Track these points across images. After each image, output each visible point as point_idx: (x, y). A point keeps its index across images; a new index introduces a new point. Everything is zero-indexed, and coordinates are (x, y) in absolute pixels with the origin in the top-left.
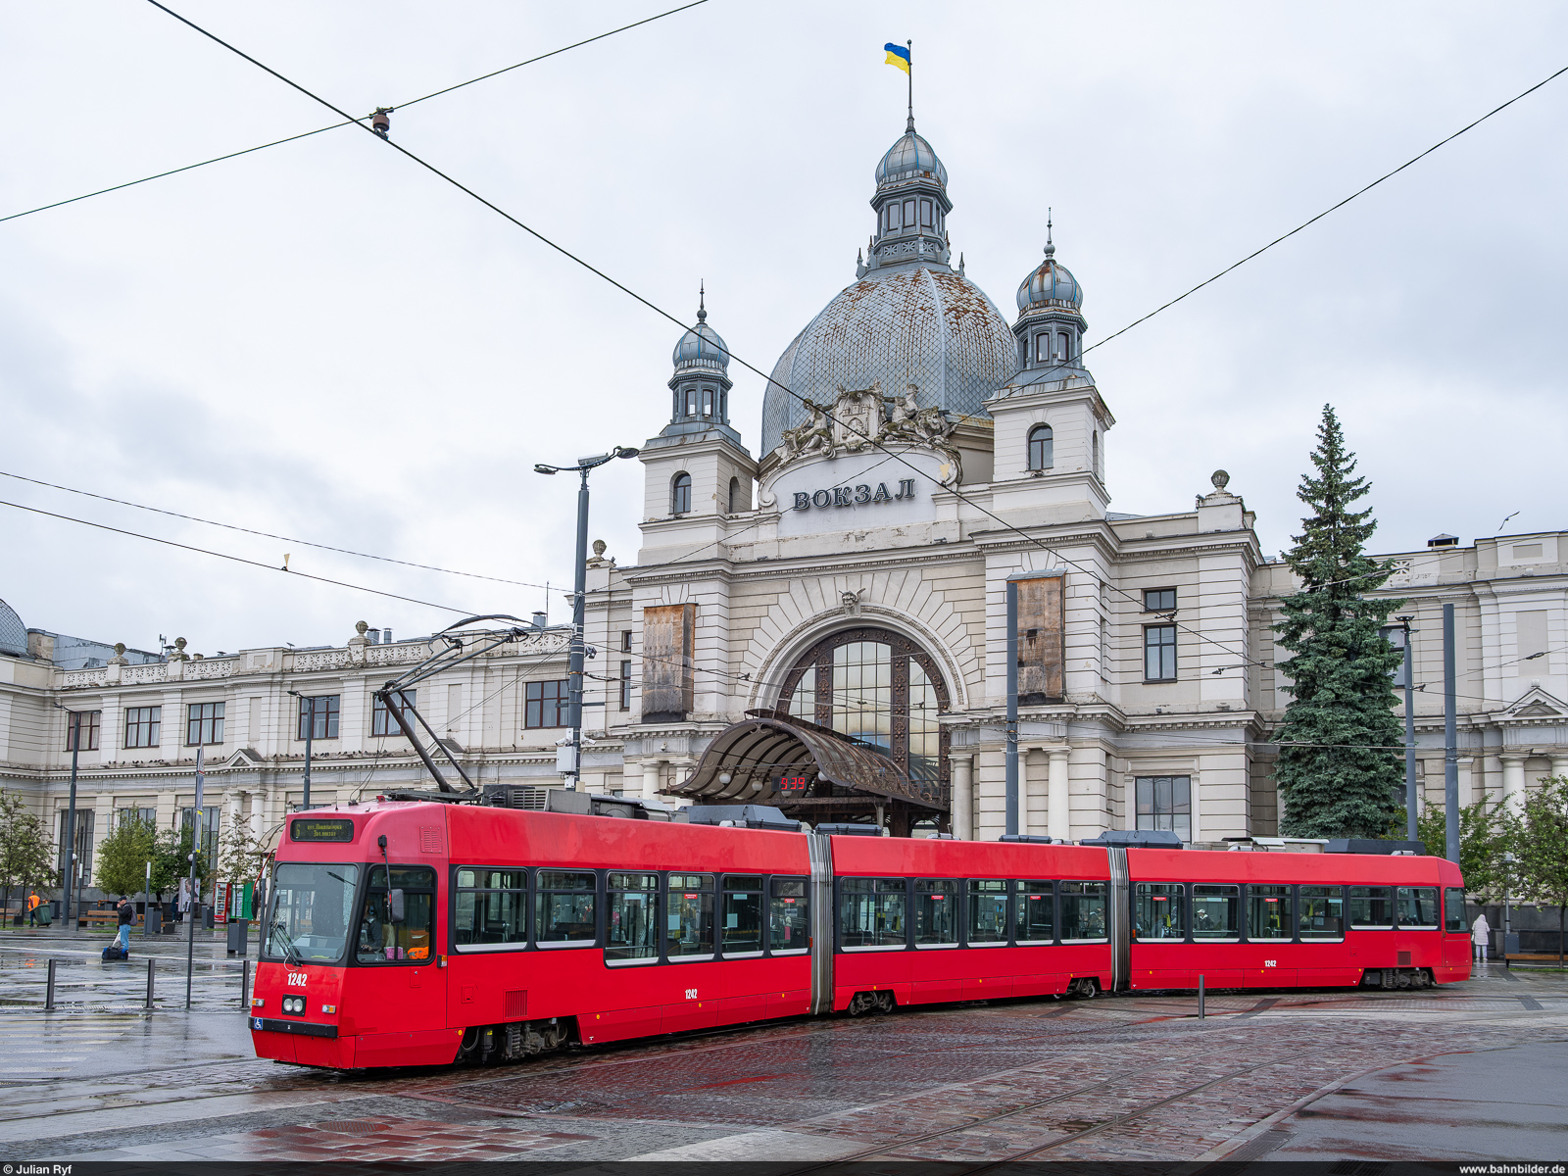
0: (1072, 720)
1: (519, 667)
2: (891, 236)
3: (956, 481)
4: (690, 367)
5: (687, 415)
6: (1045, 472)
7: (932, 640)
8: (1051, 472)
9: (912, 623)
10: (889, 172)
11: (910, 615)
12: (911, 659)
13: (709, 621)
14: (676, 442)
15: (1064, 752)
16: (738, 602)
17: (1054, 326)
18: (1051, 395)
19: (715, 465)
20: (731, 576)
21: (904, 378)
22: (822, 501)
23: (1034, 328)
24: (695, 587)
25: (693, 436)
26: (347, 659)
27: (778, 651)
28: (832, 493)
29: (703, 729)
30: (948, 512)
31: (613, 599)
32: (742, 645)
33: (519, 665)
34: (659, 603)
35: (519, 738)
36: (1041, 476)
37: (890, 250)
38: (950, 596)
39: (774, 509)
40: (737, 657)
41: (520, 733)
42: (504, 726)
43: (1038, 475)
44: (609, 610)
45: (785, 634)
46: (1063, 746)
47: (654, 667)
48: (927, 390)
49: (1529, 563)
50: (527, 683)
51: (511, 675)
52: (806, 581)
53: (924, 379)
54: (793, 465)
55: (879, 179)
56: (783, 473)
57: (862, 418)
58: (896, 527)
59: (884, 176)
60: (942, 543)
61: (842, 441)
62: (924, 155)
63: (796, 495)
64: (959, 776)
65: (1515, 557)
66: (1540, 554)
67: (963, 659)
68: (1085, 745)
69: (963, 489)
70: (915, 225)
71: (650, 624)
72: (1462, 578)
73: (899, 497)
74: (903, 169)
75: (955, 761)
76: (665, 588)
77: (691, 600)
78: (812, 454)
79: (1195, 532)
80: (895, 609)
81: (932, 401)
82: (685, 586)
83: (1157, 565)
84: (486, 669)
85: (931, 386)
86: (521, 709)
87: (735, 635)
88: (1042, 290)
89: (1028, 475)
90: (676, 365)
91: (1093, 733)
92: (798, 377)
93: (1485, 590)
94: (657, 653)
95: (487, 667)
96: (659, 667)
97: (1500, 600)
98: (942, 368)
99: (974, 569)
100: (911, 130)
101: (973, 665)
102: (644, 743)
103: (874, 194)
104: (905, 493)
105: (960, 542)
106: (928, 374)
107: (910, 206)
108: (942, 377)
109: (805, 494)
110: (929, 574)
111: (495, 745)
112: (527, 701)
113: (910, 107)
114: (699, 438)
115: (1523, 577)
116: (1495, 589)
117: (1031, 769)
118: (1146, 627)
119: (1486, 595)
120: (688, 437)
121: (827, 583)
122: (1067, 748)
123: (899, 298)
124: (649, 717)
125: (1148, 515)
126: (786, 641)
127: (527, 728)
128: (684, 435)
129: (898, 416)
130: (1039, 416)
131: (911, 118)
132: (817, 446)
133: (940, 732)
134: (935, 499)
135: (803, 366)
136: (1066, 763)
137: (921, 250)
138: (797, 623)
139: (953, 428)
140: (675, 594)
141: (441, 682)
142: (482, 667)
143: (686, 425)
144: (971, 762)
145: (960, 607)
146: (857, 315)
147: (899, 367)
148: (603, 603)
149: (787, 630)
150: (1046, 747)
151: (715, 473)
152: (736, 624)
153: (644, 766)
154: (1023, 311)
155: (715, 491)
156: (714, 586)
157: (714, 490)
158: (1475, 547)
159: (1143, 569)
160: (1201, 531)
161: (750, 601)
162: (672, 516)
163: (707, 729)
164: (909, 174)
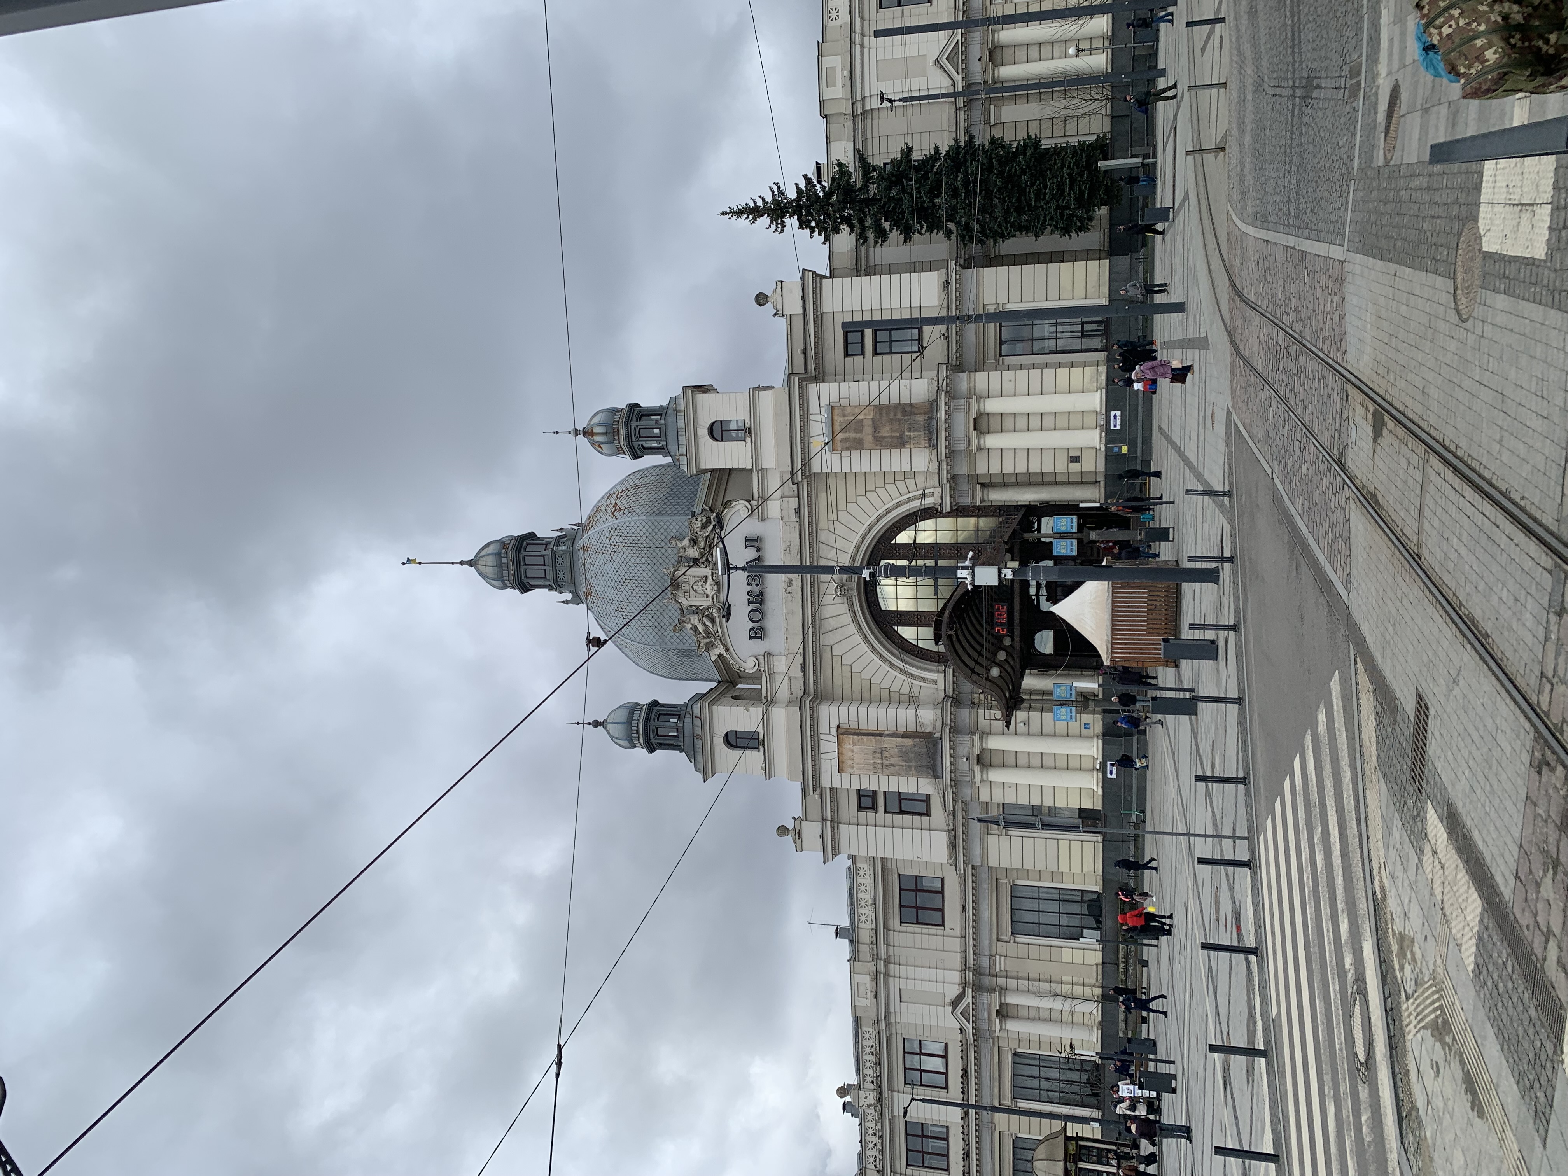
0: (951, 395)
1: (886, 928)
2: (550, 576)
3: (749, 502)
4: (638, 732)
5: (677, 736)
6: (747, 426)
7: (878, 521)
8: (747, 421)
9: (863, 538)
10: (501, 578)
11: (856, 539)
12: (893, 542)
13: (853, 717)
14: (699, 743)
15: (978, 401)
16: (837, 692)
17: (634, 423)
18: (687, 422)
19: (721, 708)
20: (815, 697)
21: (663, 551)
22: (758, 615)
23: (634, 439)
24: (824, 728)
25: (696, 728)
26: (871, 1111)
27: (881, 656)
28: (752, 607)
29: (949, 722)
30: (774, 508)
31: (829, 818)
32: (875, 689)
33: (884, 928)
34: (835, 762)
35: (952, 933)
36: (750, 429)
37: (561, 575)
38: (842, 506)
39: (761, 658)
40: (885, 694)
41: (948, 931)
42: (940, 947)
43: (748, 431)
44: (839, 823)
45: (867, 649)
46: (974, 400)
47: (892, 765)
48: (674, 531)
49: (840, 75)
50: (901, 922)
51: (894, 937)
52: (823, 631)
53: (666, 534)
54: (725, 639)
55: (505, 587)
56: (732, 650)
57: (692, 580)
58: (783, 552)
59: (503, 581)
60: (798, 512)
61: (710, 599)
62: (490, 550)
63: (751, 638)
64: (997, 497)
65: (835, 86)
66: (834, 69)
67: (894, 494)
68: (972, 385)
69: (756, 496)
70: (544, 556)
71: (853, 768)
72: (850, 124)
73: (758, 550)
74: (500, 566)
75: (982, 501)
76: (823, 756)
77: (834, 732)
78: (718, 624)
79: (802, 316)
80: (850, 552)
81: (683, 527)
82: (822, 737)
83: (826, 346)
84: (887, 962)
85: (672, 527)
86: (925, 929)
87: (866, 695)
88: (605, 434)
89: (748, 440)
90: (635, 746)
91: (963, 380)
92: (654, 640)
93: (859, 105)
94: (880, 761)
95: (885, 961)
96: (892, 761)
97: (867, 94)
98: (659, 518)
99: (821, 485)
100: (471, 563)
101: (901, 485)
102: (961, 779)
103: (517, 591)
104: (756, 543)
105: (798, 497)
106: (662, 530)
107: (529, 560)
108: (665, 518)
109: (751, 630)
110: (823, 524)
111: (958, 957)
112: (918, 923)
113: (453, 563)
114: (697, 722)
115: (851, 78)
116: (859, 98)
117: (991, 429)
118: (875, 353)
119: (863, 105)
120: (696, 732)
121: (827, 612)
122: (974, 397)
123: (600, 559)
124: (935, 773)
125: (786, 357)
126: (873, 649)
127: (943, 925)
128: (694, 736)
129: (693, 553)
130: (703, 432)
131: (462, 563)
132: (712, 620)
133: (957, 516)
134: (763, 519)
135: (646, 636)
136: (987, 400)
137: (564, 548)
138: (859, 639)
139: (707, 508)
140: (829, 746)
141: (898, 1010)
142: (885, 966)
143: (686, 734)
144: (983, 485)
145: (852, 497)
146: (610, 593)
147: (655, 554)
148: (832, 828)
149: (864, 647)
150: (974, 415)
151: (727, 708)
152: (857, 695)
153: (982, 781)
154: (619, 451)
155: (743, 709)
156: (823, 709)
157: (741, 709)
158: (826, 116)
159: (829, 356)
160: (801, 311)
161: (838, 682)
162: (761, 748)
163: (949, 718)
164: (504, 560)
